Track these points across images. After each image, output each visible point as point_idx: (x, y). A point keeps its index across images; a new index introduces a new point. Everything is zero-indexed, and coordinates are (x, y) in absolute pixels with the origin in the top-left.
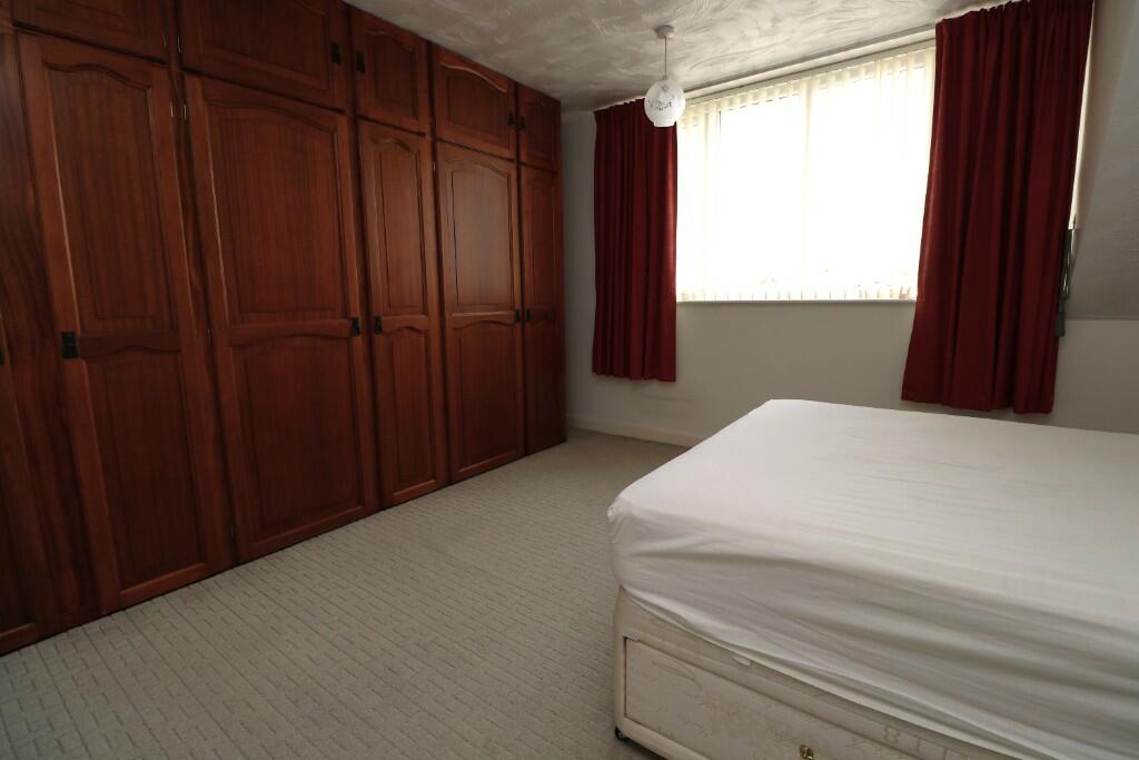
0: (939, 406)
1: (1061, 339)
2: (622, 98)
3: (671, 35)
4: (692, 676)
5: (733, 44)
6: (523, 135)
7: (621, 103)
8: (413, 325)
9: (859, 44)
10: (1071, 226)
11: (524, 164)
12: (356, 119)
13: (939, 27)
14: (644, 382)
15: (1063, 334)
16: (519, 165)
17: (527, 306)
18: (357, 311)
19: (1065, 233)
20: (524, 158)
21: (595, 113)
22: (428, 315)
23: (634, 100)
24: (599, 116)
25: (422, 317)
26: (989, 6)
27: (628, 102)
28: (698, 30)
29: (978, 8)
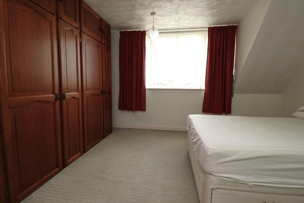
0: (210, 113)
1: (232, 98)
2: (129, 29)
3: (155, 16)
4: (234, 194)
5: (167, 22)
6: (103, 34)
7: (129, 30)
8: (75, 97)
9: (192, 28)
10: (233, 74)
11: (103, 44)
12: (58, 18)
13: (209, 28)
14: (136, 111)
15: (233, 97)
16: (102, 44)
17: (104, 89)
18: (57, 91)
19: (233, 76)
20: (103, 42)
21: (120, 32)
22: (79, 93)
23: (133, 30)
24: (121, 33)
25: (77, 93)
26: (218, 26)
27: (131, 30)
28: (161, 16)
29: (216, 26)
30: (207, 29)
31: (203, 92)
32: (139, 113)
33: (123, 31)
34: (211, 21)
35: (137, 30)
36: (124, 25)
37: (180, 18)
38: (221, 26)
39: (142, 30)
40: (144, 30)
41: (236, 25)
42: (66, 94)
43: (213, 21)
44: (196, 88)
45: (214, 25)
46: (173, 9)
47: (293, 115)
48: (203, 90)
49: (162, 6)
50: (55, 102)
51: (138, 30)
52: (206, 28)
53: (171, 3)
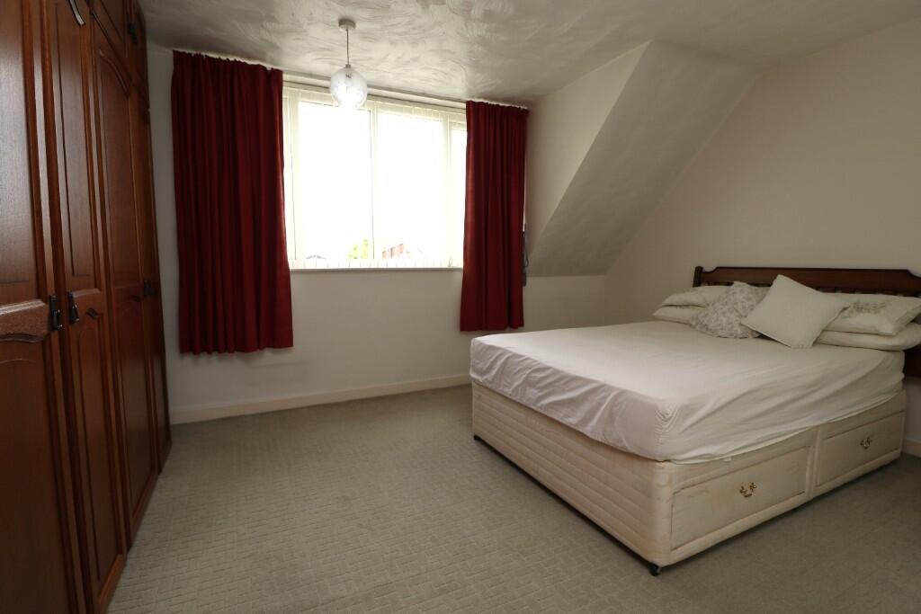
1: (524, 287)
3: (350, 31)
7: (215, 57)
8: (94, 312)
10: (524, 230)
13: (468, 104)
14: (257, 352)
15: (525, 285)
21: (175, 53)
22: (100, 290)
23: (232, 59)
24: (179, 57)
25: (97, 291)
26: (489, 102)
27: (224, 58)
28: (366, 38)
29: (486, 102)
30: (464, 105)
31: (459, 277)
32: (269, 357)
33: (187, 51)
34: (482, 85)
35: (249, 62)
36: (211, 32)
37: (415, 60)
38: (495, 103)
39: (269, 66)
40: (275, 67)
41: (525, 108)
42: (75, 295)
43: (485, 87)
44: (438, 266)
45: (479, 98)
46: (414, 29)
47: (655, 314)
48: (459, 269)
49: (393, 7)
50: (49, 335)
51: (255, 63)
52: (460, 101)
53: (424, 8)
